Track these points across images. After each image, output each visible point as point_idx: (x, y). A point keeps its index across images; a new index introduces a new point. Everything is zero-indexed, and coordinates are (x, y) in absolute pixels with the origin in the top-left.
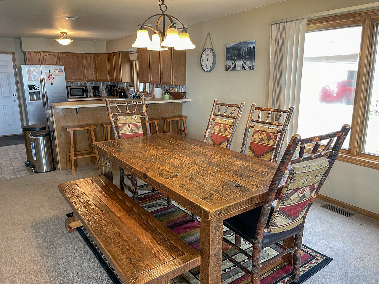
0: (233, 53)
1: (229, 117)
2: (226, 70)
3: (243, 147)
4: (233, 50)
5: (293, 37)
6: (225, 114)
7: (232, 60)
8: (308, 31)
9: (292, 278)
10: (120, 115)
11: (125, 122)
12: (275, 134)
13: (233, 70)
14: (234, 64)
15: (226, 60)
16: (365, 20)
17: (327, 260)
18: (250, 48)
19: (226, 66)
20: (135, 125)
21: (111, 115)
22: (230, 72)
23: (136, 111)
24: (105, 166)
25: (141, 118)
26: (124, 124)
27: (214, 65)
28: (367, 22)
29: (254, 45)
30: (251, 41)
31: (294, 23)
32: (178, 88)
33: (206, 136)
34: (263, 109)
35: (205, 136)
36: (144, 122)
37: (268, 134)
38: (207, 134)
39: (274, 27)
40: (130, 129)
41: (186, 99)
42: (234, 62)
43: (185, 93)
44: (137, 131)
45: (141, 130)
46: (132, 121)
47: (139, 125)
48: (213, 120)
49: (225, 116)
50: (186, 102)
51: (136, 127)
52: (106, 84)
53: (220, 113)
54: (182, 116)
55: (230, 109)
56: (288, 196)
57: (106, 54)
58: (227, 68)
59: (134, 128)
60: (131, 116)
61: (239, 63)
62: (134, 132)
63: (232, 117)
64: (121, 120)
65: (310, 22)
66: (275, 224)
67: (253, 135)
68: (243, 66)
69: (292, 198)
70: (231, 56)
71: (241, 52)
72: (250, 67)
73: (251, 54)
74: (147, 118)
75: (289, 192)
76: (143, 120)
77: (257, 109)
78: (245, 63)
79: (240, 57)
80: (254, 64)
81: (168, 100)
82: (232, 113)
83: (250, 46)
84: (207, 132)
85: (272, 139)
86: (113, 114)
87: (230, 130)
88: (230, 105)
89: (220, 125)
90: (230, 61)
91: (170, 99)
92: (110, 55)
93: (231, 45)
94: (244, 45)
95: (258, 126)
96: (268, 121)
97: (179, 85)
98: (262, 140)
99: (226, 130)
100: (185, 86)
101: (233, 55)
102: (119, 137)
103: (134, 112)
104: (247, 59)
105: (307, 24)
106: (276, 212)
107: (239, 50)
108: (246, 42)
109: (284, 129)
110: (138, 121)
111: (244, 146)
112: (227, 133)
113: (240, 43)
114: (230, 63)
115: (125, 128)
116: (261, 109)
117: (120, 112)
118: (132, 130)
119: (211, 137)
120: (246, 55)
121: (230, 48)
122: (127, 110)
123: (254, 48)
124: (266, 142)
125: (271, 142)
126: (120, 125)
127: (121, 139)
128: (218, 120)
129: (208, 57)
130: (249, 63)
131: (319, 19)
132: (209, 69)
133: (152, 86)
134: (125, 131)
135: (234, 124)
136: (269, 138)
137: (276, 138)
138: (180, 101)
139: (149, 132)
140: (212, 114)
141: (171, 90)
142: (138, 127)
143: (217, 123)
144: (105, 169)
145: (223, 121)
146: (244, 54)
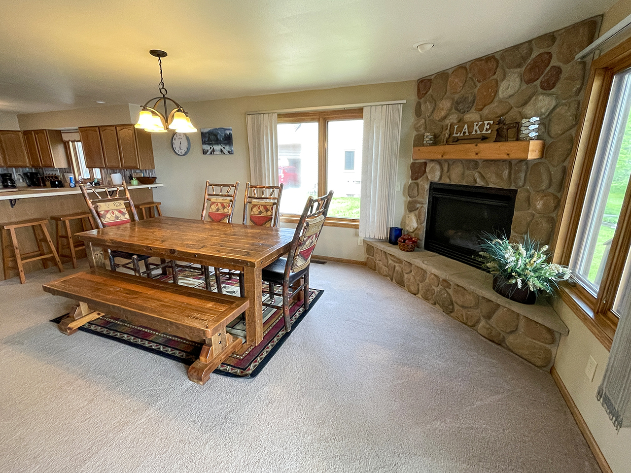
0: (209, 138)
1: (225, 196)
2: (204, 154)
3: (243, 220)
4: (209, 135)
5: (267, 127)
6: (221, 194)
7: (209, 144)
8: (278, 123)
9: (304, 308)
10: (100, 201)
11: (107, 209)
12: (271, 207)
13: (211, 153)
14: (212, 148)
15: (203, 144)
16: (319, 118)
17: (321, 292)
18: (227, 134)
19: (203, 150)
20: (120, 212)
21: (90, 202)
22: (208, 156)
23: (118, 196)
24: (95, 258)
25: (124, 203)
26: (107, 211)
27: (188, 149)
28: (321, 119)
29: (231, 132)
30: (228, 128)
31: (267, 115)
32: (145, 173)
33: (204, 216)
34: (258, 187)
35: (202, 216)
36: (129, 209)
37: (265, 207)
38: (204, 214)
39: (249, 117)
40: (114, 216)
41: (156, 184)
42: (211, 146)
43: (155, 178)
44: (122, 217)
45: (127, 216)
46: (116, 208)
47: (125, 211)
48: (209, 200)
49: (222, 195)
50: (156, 187)
51: (121, 213)
52: (21, 171)
53: (214, 193)
54: (153, 203)
55: (225, 189)
56: (305, 242)
57: (19, 131)
58: (205, 152)
59: (119, 215)
60: (113, 202)
61: (217, 148)
62: (119, 219)
63: (229, 196)
64: (103, 207)
65: (280, 116)
66: (296, 265)
67: (252, 210)
68: (221, 151)
69: (307, 243)
70: (208, 141)
71: (219, 137)
72: (229, 152)
73: (228, 140)
74: (132, 203)
75: (305, 239)
76: (128, 206)
77: (252, 187)
78: (224, 148)
79: (218, 142)
80: (232, 149)
81: (136, 185)
82: (228, 192)
83: (227, 132)
84: (204, 212)
85: (269, 210)
86: (91, 201)
87: (229, 207)
88: (224, 185)
89: (217, 204)
90: (207, 146)
91: (138, 185)
92: (26, 133)
93: (206, 130)
94: (221, 131)
95: (255, 201)
96: (263, 197)
97: (146, 170)
98: (261, 212)
99: (224, 207)
100: (154, 170)
101: (209, 139)
102: (104, 226)
103: (116, 197)
104: (226, 144)
105: (278, 117)
106: (296, 256)
107: (216, 135)
108: (223, 128)
109: (278, 201)
110: (122, 207)
111: (245, 219)
112: (226, 210)
113: (216, 129)
114: (207, 147)
115: (108, 215)
116: (256, 187)
117: (100, 198)
118: (117, 217)
119: (209, 216)
120: (225, 140)
121: (206, 133)
122: (108, 195)
123: (231, 135)
124: (265, 213)
125: (269, 213)
126: (102, 213)
127: (106, 228)
128: (213, 199)
129: (181, 140)
130: (227, 148)
131: (286, 114)
132: (183, 153)
133: (105, 172)
134: (109, 218)
135: (232, 201)
136: (267, 210)
137: (272, 210)
138: (149, 186)
139: (136, 218)
140: (206, 194)
141: (135, 175)
142: (123, 214)
143: (213, 203)
144: (96, 262)
145: (220, 199)
146: (221, 139)
